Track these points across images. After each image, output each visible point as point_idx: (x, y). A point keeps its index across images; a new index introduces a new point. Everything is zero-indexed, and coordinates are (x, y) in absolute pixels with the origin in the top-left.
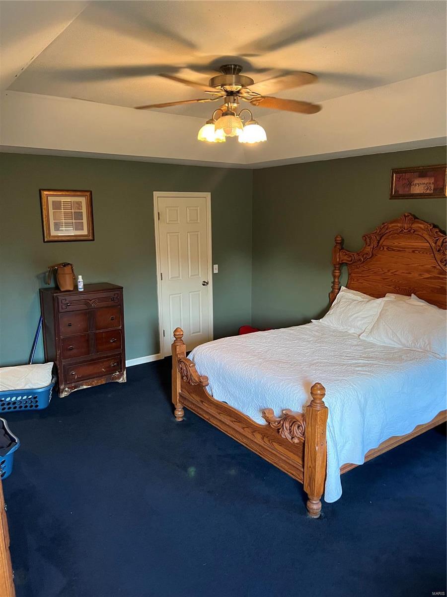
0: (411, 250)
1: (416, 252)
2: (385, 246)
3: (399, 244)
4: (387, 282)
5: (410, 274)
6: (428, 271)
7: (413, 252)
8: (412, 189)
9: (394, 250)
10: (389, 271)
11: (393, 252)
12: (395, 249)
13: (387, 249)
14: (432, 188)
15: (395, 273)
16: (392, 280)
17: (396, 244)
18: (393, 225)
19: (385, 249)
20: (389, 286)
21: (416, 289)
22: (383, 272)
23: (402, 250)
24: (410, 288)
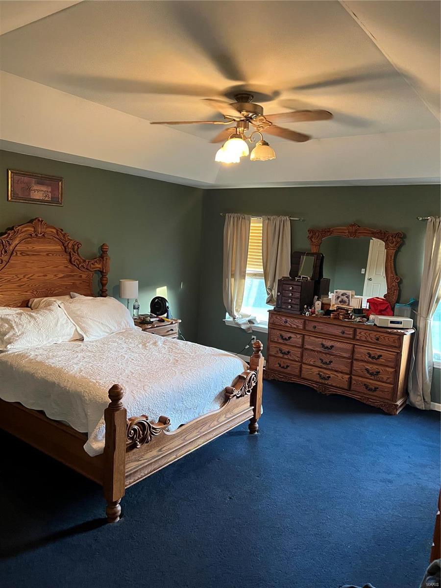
0: (45, 254)
1: (50, 255)
2: (18, 251)
3: (33, 248)
4: (24, 288)
5: (47, 276)
6: (61, 271)
7: (48, 255)
8: (31, 194)
9: (28, 255)
10: (24, 277)
11: (28, 257)
12: (29, 253)
13: (21, 254)
14: (50, 196)
15: (31, 278)
16: (28, 286)
17: (30, 248)
18: (25, 229)
19: (19, 255)
20: (26, 292)
21: (52, 289)
22: (18, 279)
23: (37, 253)
24: (47, 290)
